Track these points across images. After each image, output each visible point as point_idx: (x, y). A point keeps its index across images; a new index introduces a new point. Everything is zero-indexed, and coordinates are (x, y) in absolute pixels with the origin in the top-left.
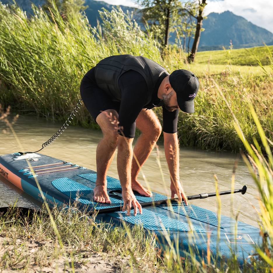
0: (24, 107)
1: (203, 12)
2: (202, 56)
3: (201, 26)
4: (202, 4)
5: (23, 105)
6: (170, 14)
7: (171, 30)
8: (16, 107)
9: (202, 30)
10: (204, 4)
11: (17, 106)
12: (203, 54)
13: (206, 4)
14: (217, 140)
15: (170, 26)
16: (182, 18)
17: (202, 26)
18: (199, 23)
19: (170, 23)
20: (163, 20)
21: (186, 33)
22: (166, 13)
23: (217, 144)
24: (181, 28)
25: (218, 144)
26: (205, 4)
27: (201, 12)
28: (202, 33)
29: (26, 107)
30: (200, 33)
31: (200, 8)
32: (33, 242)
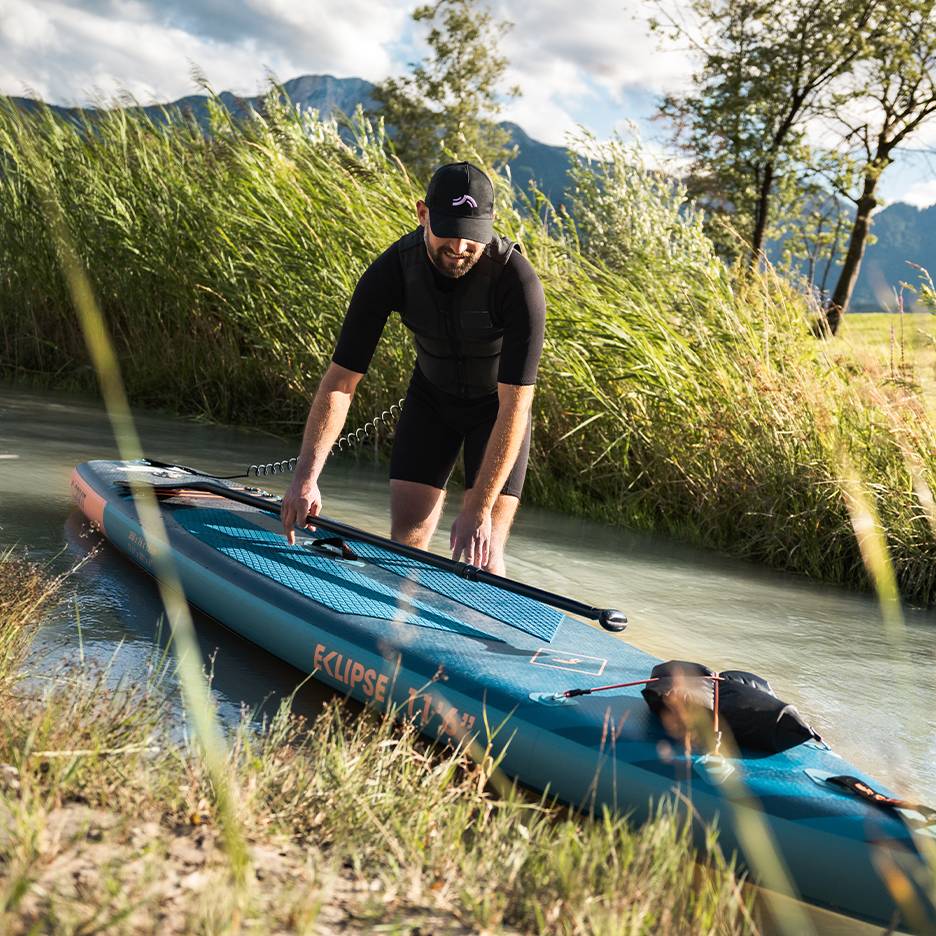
0: (289, 413)
1: (877, 185)
2: (861, 326)
3: (868, 229)
4: (878, 161)
5: (288, 406)
6: (773, 182)
7: (769, 232)
8: (267, 411)
9: (871, 240)
10: (882, 161)
11: (267, 408)
12: (863, 321)
13: (891, 161)
14: (928, 568)
15: (769, 218)
16: (807, 200)
17: (871, 226)
18: (861, 218)
19: (770, 210)
20: (748, 200)
21: (815, 246)
22: (762, 179)
23: (926, 581)
24: (802, 230)
25: (930, 583)
26: (886, 161)
27: (870, 184)
28: (870, 248)
29: (295, 413)
30: (864, 248)
31: (870, 171)
32: (206, 844)
